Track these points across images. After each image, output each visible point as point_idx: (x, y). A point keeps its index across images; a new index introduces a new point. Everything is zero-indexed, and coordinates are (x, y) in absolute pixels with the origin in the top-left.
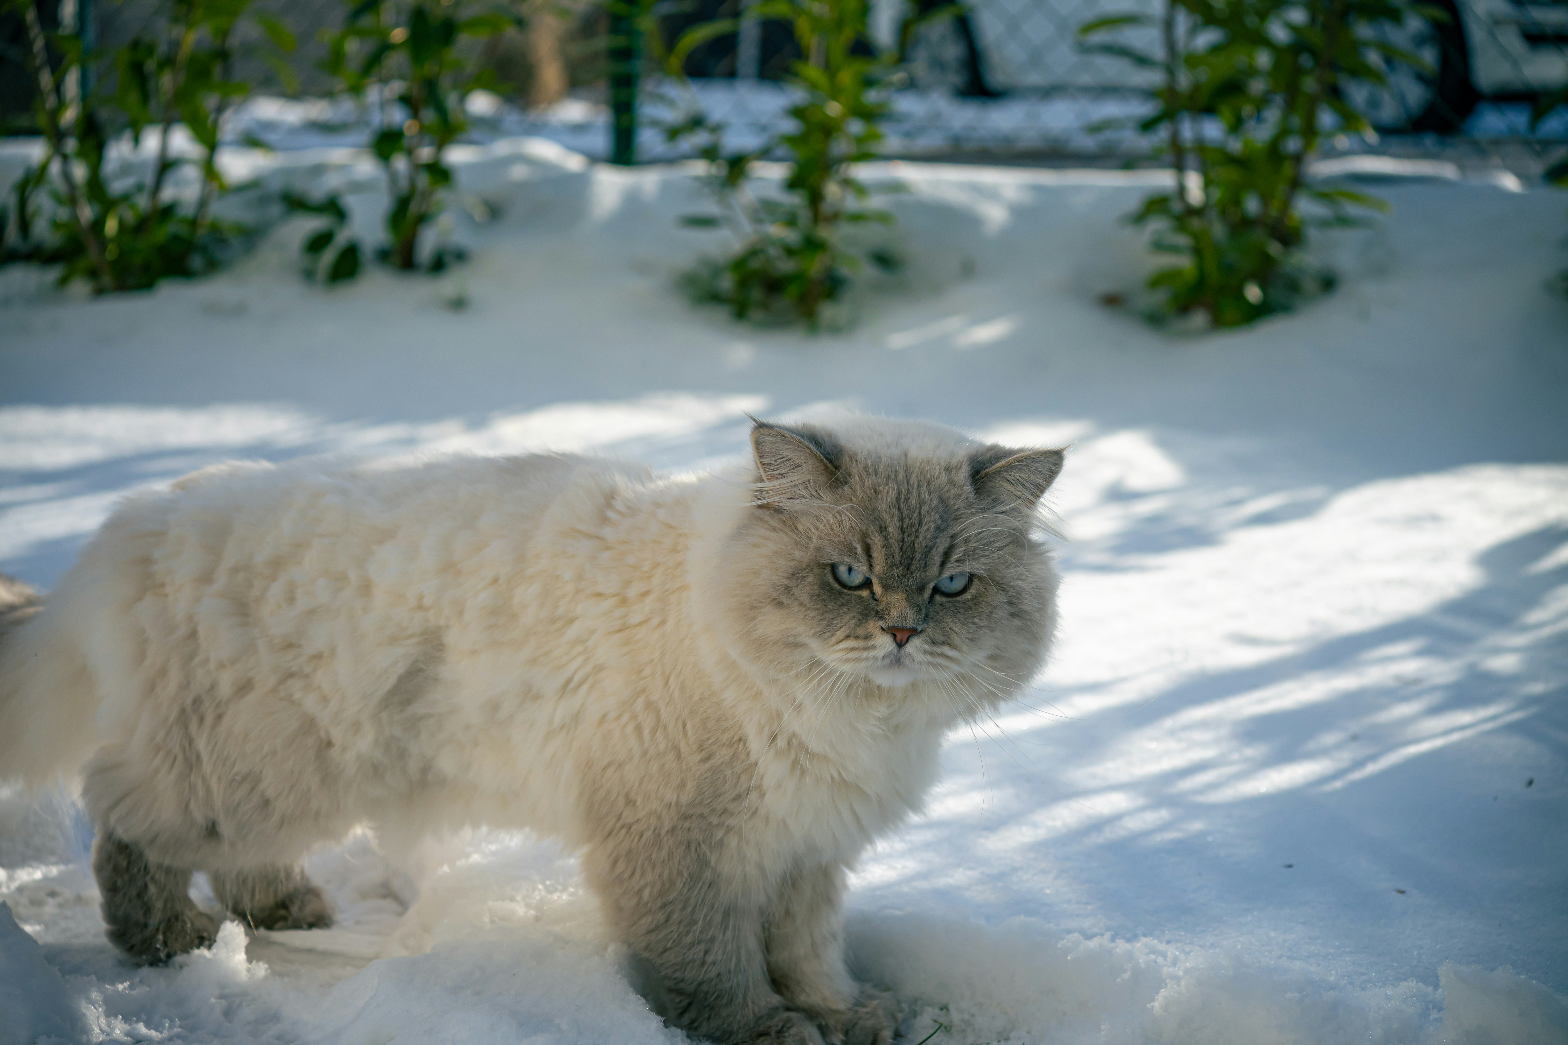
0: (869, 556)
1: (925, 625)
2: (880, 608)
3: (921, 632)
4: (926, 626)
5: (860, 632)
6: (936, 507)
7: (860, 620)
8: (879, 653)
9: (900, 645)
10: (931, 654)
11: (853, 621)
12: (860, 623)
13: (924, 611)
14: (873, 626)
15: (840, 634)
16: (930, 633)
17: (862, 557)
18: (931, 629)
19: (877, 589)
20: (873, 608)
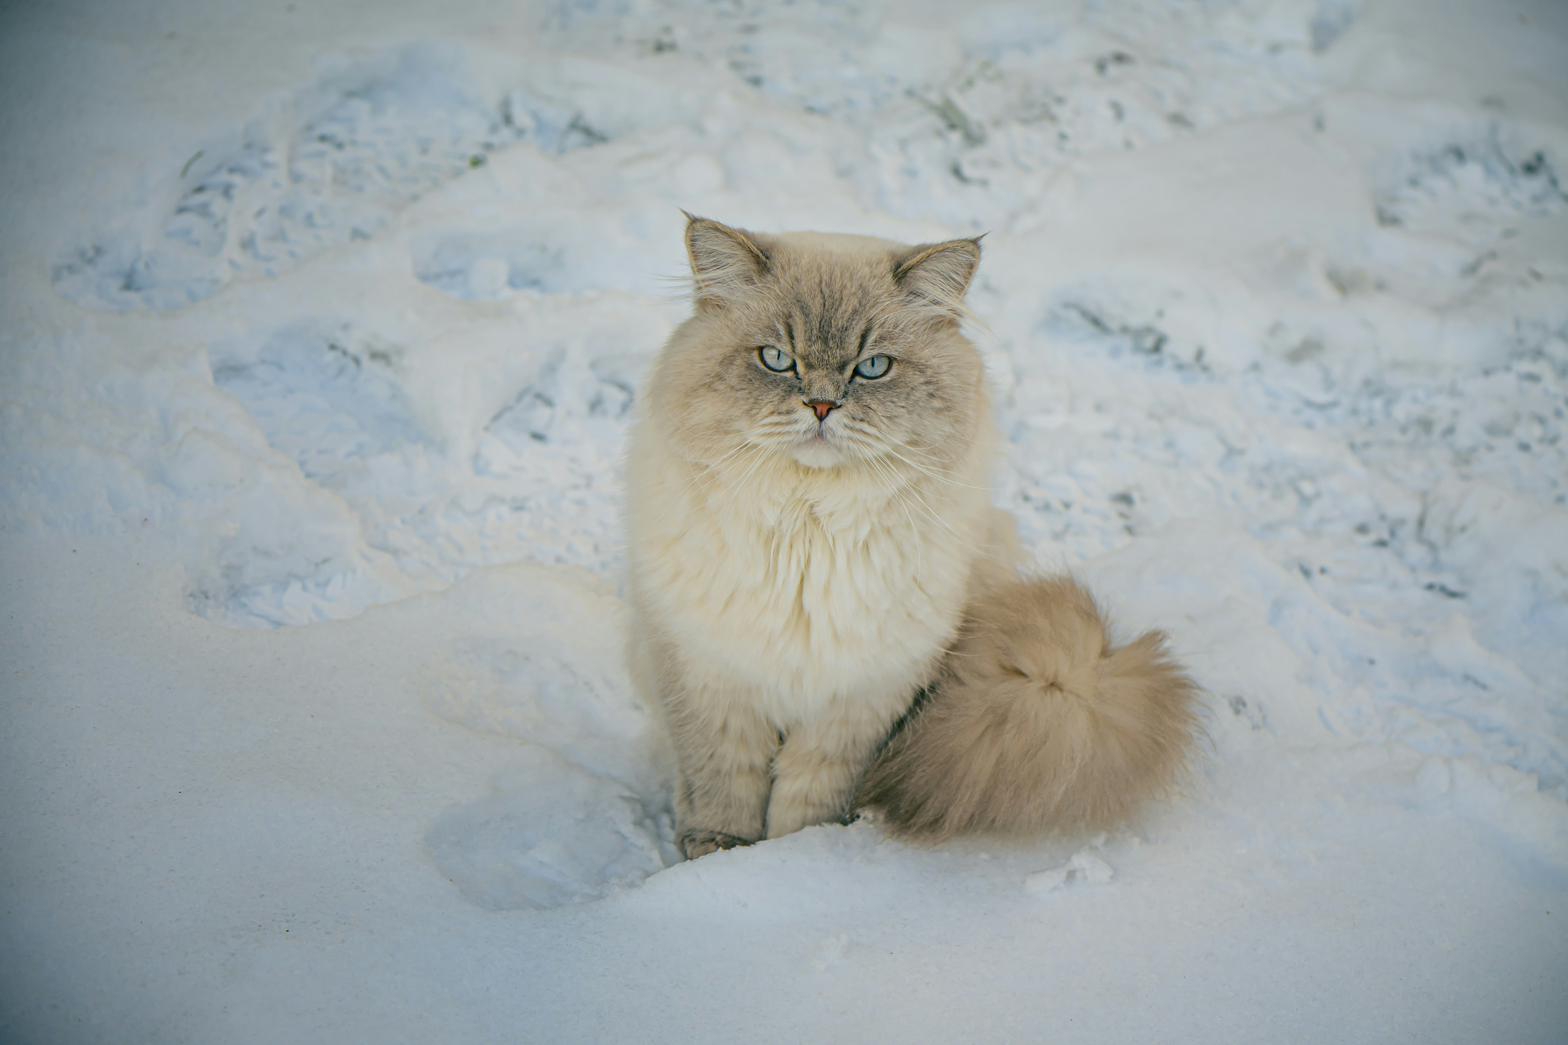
0: (792, 337)
1: (844, 400)
2: (802, 386)
3: (840, 406)
4: (845, 402)
5: (784, 407)
6: (854, 294)
7: (784, 396)
8: (802, 426)
9: (821, 418)
10: (851, 429)
11: (778, 398)
12: (783, 400)
13: (843, 388)
14: (796, 401)
15: (765, 411)
16: (850, 409)
17: (785, 338)
18: (850, 405)
19: (800, 368)
20: (796, 386)
